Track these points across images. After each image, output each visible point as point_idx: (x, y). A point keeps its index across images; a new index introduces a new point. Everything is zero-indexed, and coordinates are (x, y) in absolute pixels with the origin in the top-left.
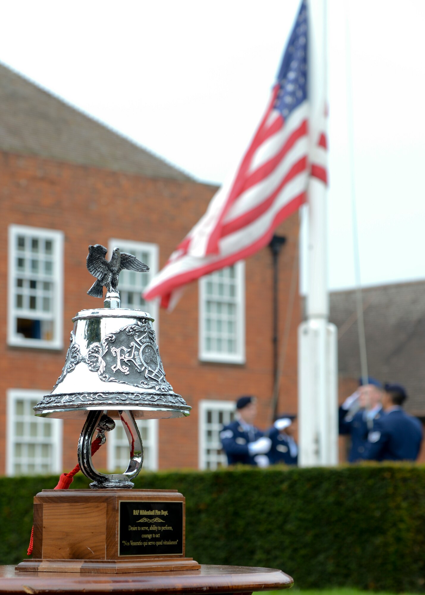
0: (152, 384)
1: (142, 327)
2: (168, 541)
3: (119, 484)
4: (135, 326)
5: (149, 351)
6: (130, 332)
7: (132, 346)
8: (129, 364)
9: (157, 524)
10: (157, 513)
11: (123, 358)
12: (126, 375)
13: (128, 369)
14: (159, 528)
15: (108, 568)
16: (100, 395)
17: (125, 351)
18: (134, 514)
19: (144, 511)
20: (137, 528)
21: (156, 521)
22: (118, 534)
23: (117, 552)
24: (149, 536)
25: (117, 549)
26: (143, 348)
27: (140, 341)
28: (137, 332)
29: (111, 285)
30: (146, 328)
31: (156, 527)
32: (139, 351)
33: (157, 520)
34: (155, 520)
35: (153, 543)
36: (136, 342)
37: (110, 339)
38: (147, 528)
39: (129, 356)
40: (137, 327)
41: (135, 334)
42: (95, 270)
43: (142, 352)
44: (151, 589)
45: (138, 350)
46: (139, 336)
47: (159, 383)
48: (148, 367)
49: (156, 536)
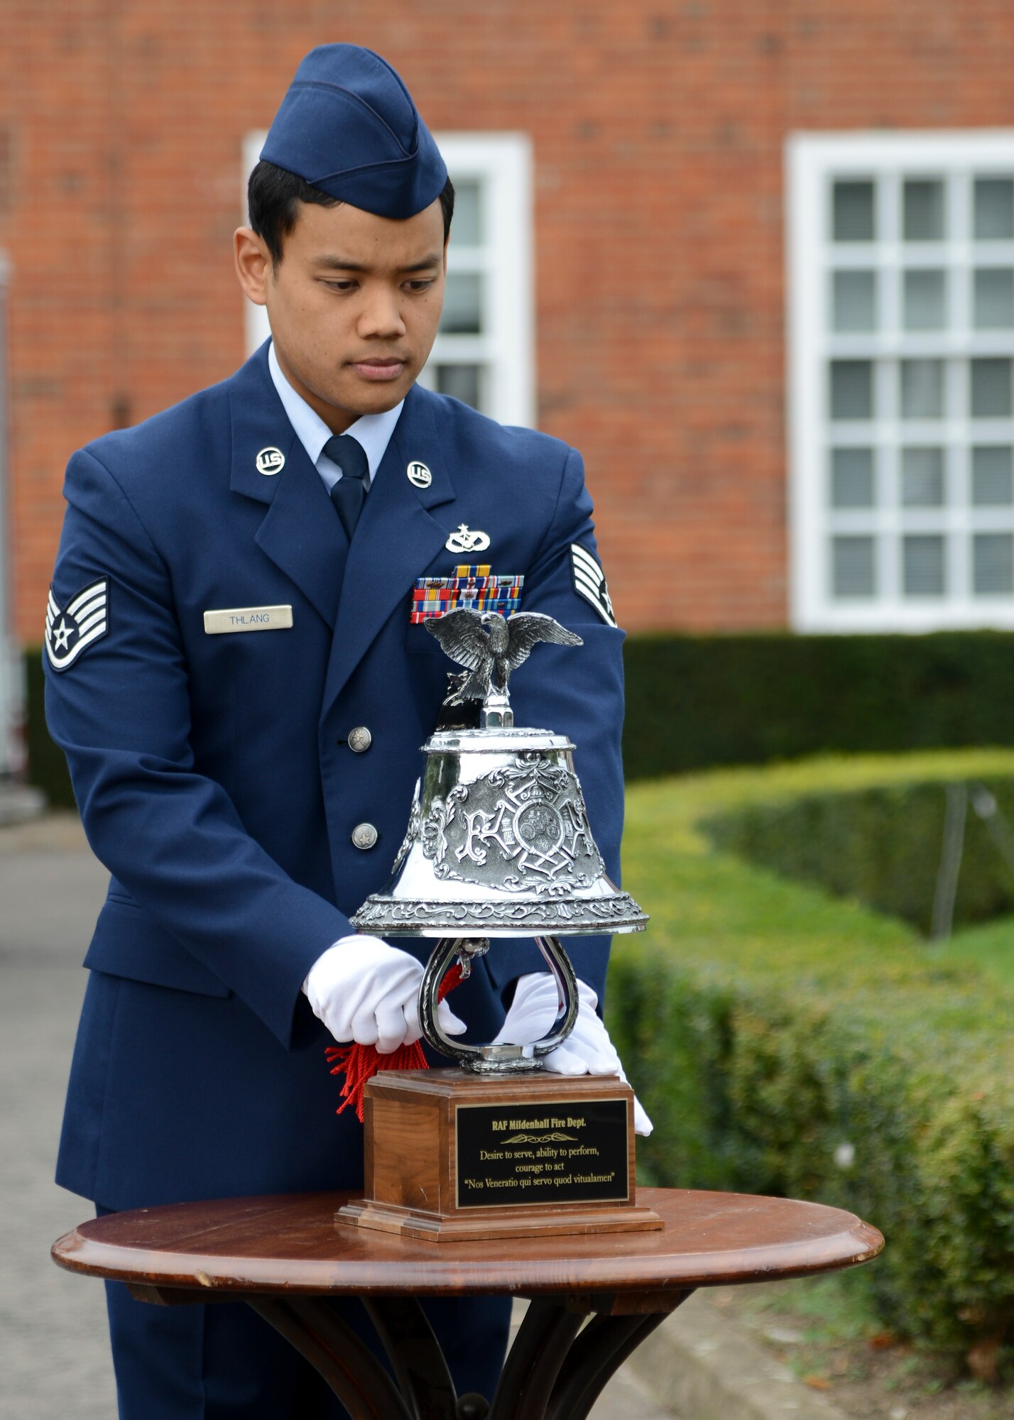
0: (530, 881)
1: (522, 769)
2: (586, 1174)
3: (497, 1066)
4: (508, 768)
5: (539, 814)
6: (495, 780)
7: (499, 809)
8: (489, 845)
9: (555, 1145)
10: (555, 1124)
11: (477, 832)
12: (480, 866)
13: (484, 853)
14: (563, 1152)
15: (430, 1231)
16: (422, 909)
17: (484, 818)
18: (494, 1129)
19: (520, 1122)
20: (502, 1154)
21: (553, 1139)
22: (453, 1167)
23: (454, 1200)
24: (537, 1169)
25: (454, 1195)
26: (522, 811)
27: (517, 797)
28: (512, 780)
29: (490, 681)
30: (535, 770)
31: (553, 1151)
32: (512, 818)
33: (555, 1138)
34: (550, 1137)
35: (548, 1181)
36: (509, 801)
37: (458, 795)
38: (529, 1154)
39: (491, 828)
40: (512, 769)
41: (505, 785)
42: (465, 652)
43: (519, 820)
44: (402, 1286)
45: (511, 816)
46: (515, 788)
47: (549, 879)
48: (529, 848)
49: (553, 1167)
